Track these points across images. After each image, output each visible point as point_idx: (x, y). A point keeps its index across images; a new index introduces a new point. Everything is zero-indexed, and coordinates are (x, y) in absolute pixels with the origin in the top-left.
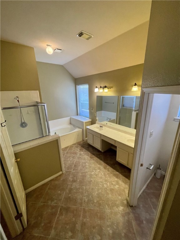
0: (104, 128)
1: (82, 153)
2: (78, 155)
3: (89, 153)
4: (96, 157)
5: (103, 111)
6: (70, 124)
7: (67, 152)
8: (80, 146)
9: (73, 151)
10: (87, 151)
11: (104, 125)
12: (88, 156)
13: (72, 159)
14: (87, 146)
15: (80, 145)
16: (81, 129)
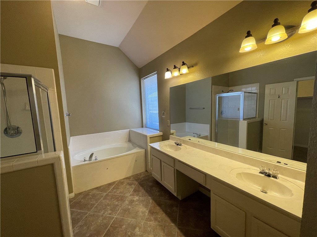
0: (184, 146)
1: (136, 198)
2: (127, 202)
3: (151, 201)
4: (162, 212)
5: (186, 123)
6: (130, 141)
7: (107, 195)
8: (137, 183)
9: (121, 192)
10: (147, 194)
11: (185, 142)
12: (146, 206)
13: (110, 212)
14: (151, 184)
15: (137, 180)
16: (144, 149)
